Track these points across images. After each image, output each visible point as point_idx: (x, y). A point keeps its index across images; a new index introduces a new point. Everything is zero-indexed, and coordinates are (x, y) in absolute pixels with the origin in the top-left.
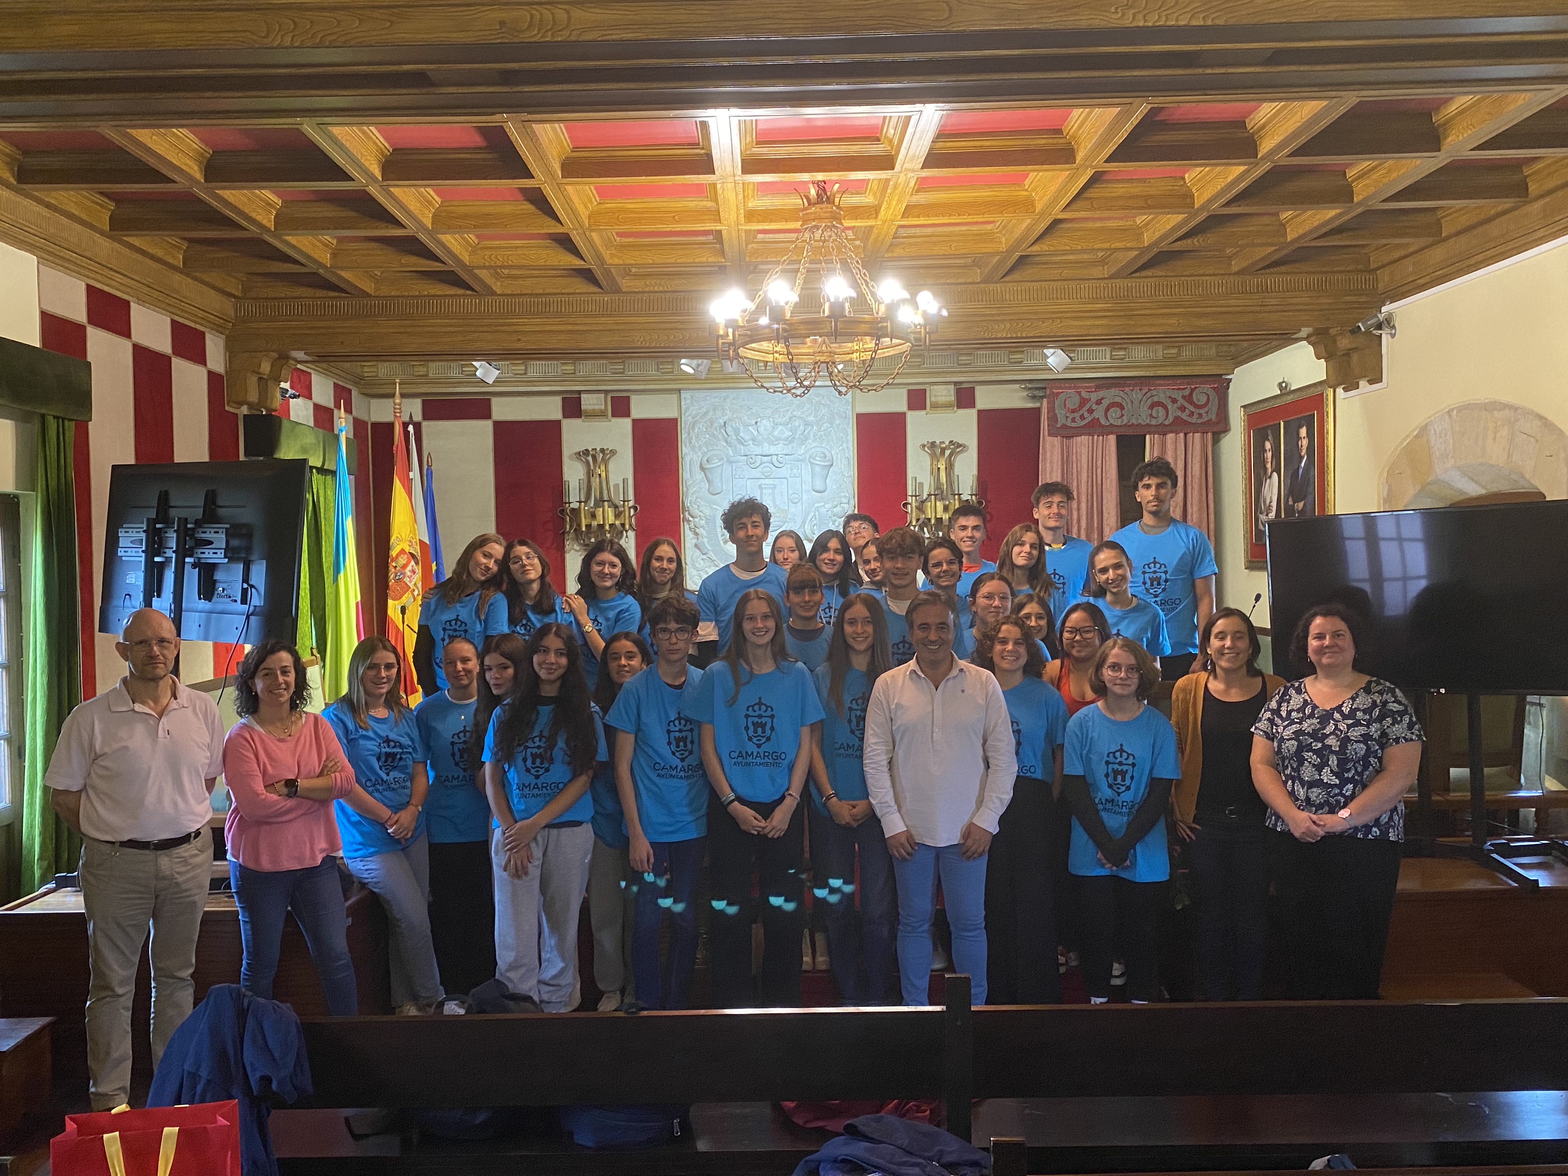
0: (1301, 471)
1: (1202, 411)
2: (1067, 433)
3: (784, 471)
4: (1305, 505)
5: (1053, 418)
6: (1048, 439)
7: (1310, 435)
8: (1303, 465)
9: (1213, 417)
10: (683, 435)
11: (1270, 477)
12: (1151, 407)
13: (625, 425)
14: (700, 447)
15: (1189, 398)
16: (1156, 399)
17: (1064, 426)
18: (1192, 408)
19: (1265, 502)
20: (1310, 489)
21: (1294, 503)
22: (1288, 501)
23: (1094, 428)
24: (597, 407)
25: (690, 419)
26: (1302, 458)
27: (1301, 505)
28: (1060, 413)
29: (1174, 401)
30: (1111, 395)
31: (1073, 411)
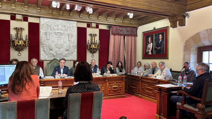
0: (159, 42)
1: (134, 33)
2: (114, 35)
3: (63, 37)
4: (160, 48)
5: (112, 32)
6: (111, 35)
7: (163, 36)
8: (160, 41)
9: (135, 34)
10: (41, 27)
11: (150, 43)
12: (127, 31)
13: (26, 23)
14: (44, 30)
15: (132, 31)
16: (127, 30)
17: (114, 33)
18: (132, 32)
19: (148, 48)
20: (162, 45)
21: (157, 47)
22: (155, 47)
23: (118, 34)
24: (20, 18)
25: (42, 23)
26: (160, 40)
27: (159, 48)
28: (113, 31)
29: (130, 31)
30: (121, 29)
31: (115, 31)
